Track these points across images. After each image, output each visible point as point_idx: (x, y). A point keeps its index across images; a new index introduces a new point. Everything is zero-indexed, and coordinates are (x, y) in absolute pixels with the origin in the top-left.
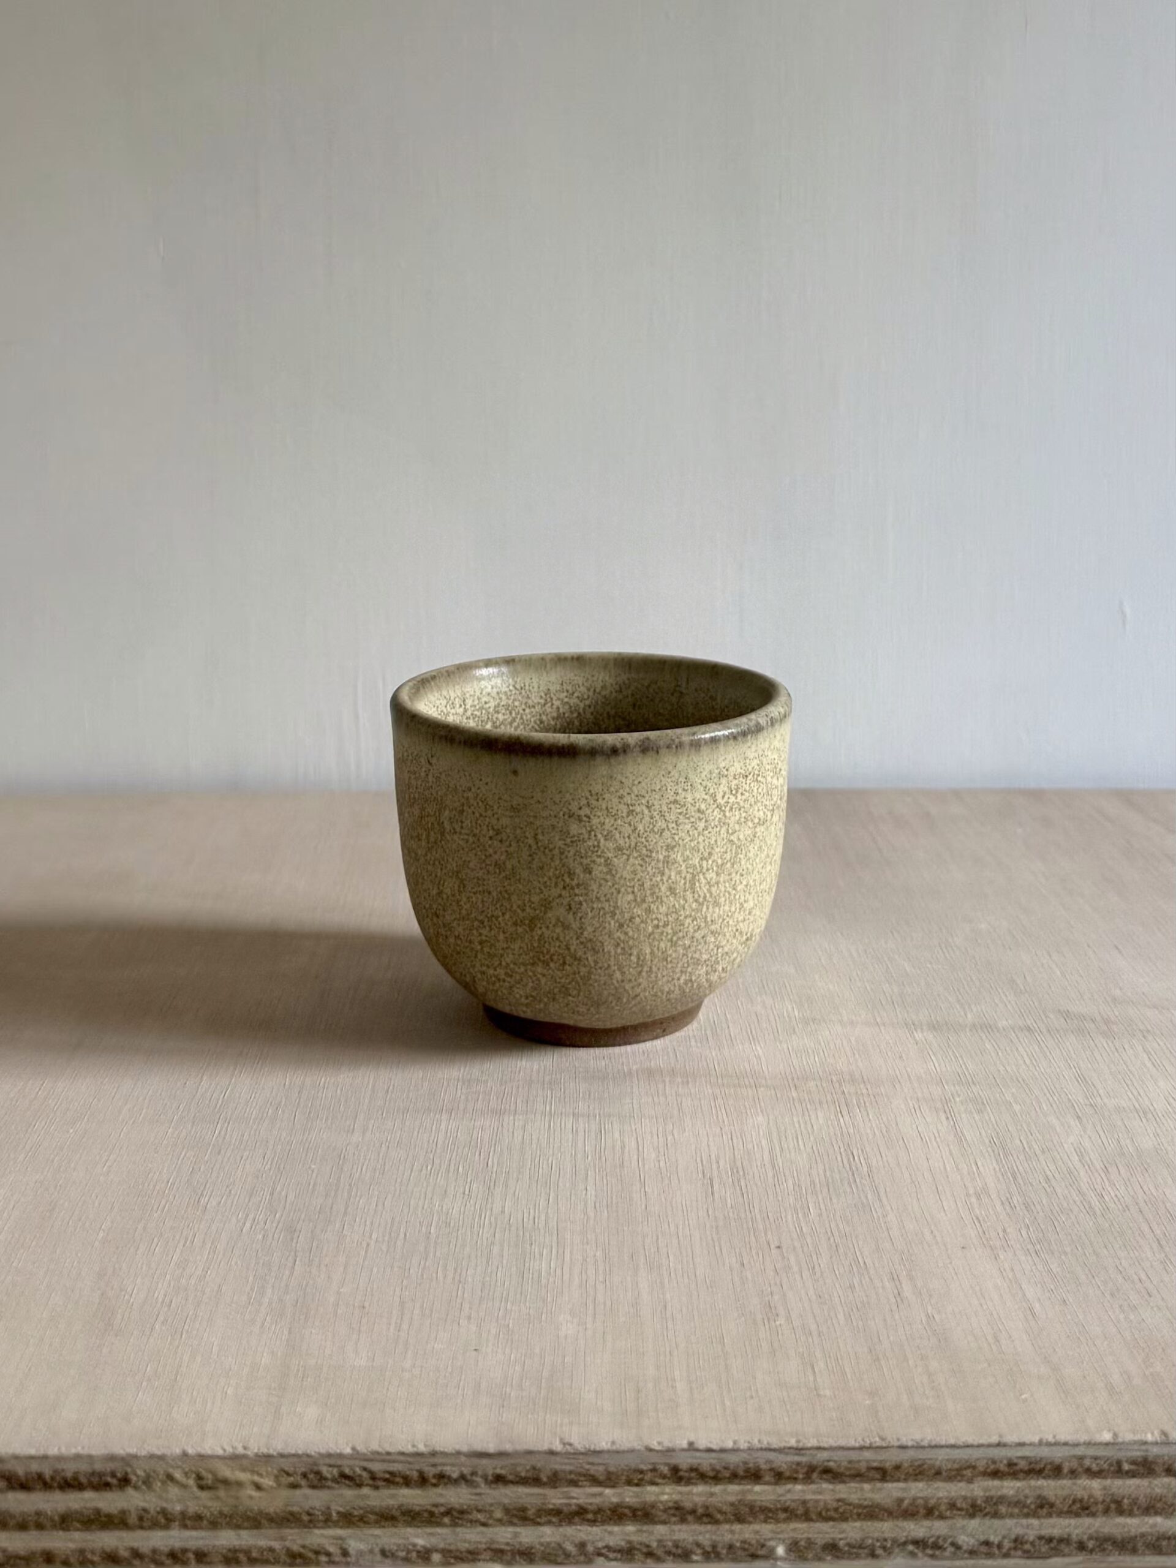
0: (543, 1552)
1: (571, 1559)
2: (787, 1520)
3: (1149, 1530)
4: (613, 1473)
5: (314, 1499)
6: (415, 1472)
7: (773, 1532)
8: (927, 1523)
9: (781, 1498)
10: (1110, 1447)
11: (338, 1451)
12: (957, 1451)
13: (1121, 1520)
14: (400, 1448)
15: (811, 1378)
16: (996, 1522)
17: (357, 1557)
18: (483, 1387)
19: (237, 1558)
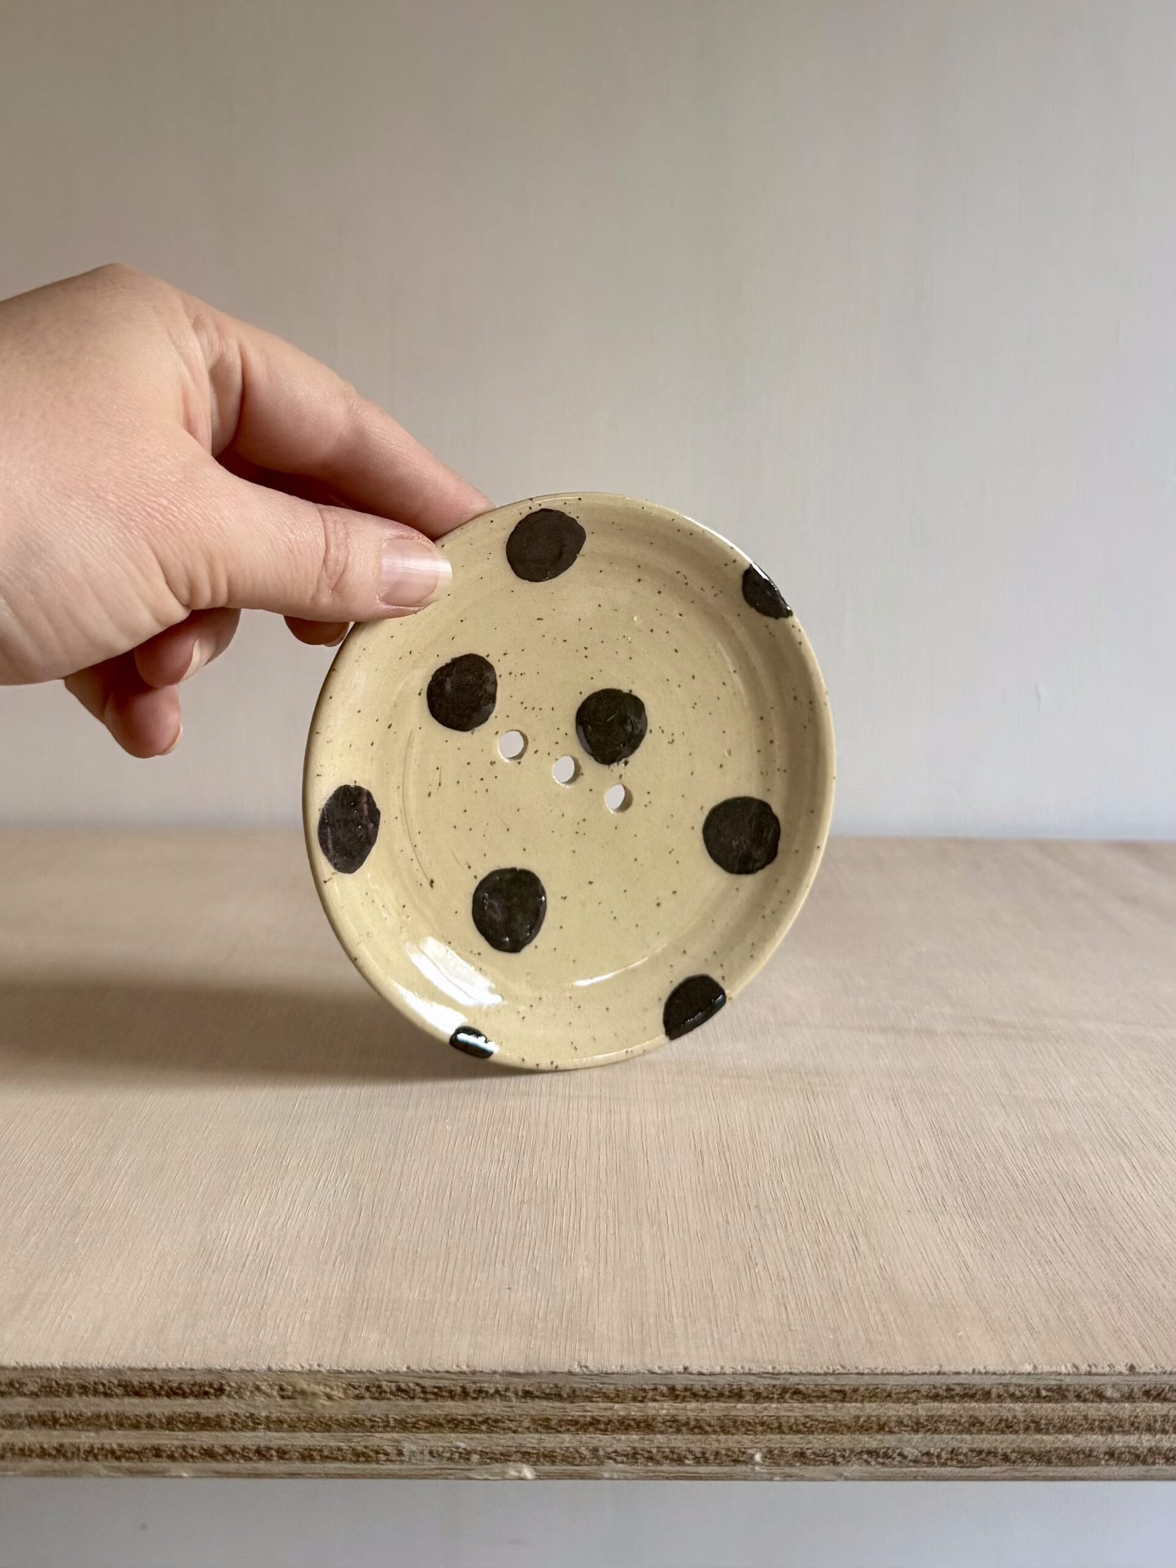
0: (563, 1455)
1: (586, 1462)
2: (762, 1432)
3: (1061, 1446)
4: (620, 1391)
5: (376, 1408)
6: (458, 1388)
7: (751, 1441)
8: (879, 1437)
9: (758, 1415)
10: (1031, 1377)
11: (396, 1370)
12: (905, 1378)
13: (1038, 1436)
14: (446, 1368)
15: (784, 1316)
16: (936, 1437)
17: (410, 1456)
18: (514, 1318)
19: (312, 1455)
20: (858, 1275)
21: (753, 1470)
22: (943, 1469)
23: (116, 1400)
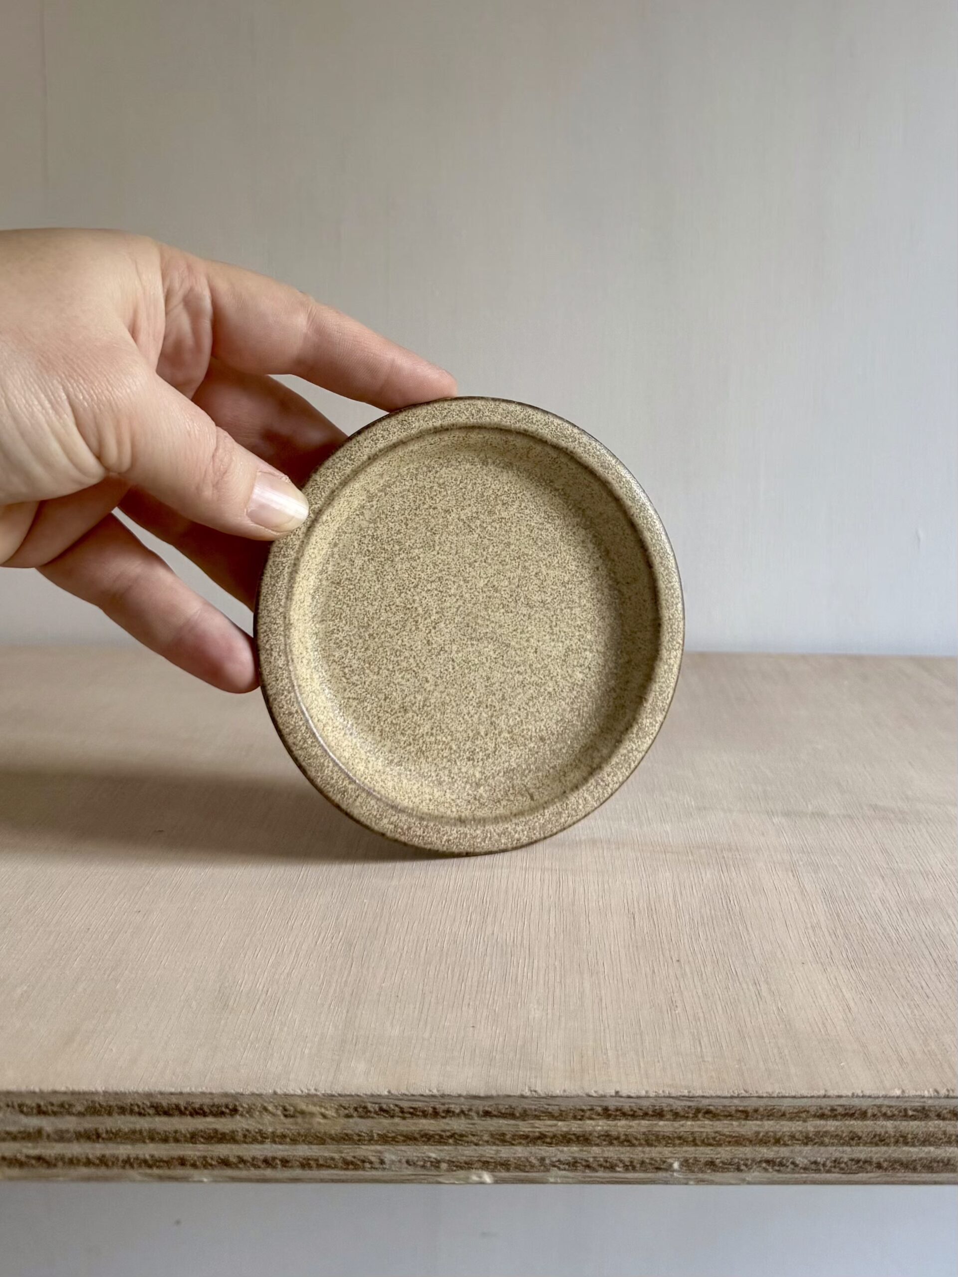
0: (516, 1163)
1: (534, 1169)
2: (680, 1145)
3: (925, 1156)
4: (564, 1111)
5: (362, 1125)
6: (430, 1109)
7: (671, 1152)
8: (775, 1148)
9: (677, 1130)
10: (900, 1099)
11: (379, 1093)
12: (797, 1100)
13: (906, 1148)
14: (421, 1092)
15: (699, 1050)
16: (822, 1149)
17: (390, 1165)
18: (477, 1052)
19: (310, 1164)
20: (760, 1016)
21: (672, 1175)
22: (828, 1175)
23: (148, 1119)
